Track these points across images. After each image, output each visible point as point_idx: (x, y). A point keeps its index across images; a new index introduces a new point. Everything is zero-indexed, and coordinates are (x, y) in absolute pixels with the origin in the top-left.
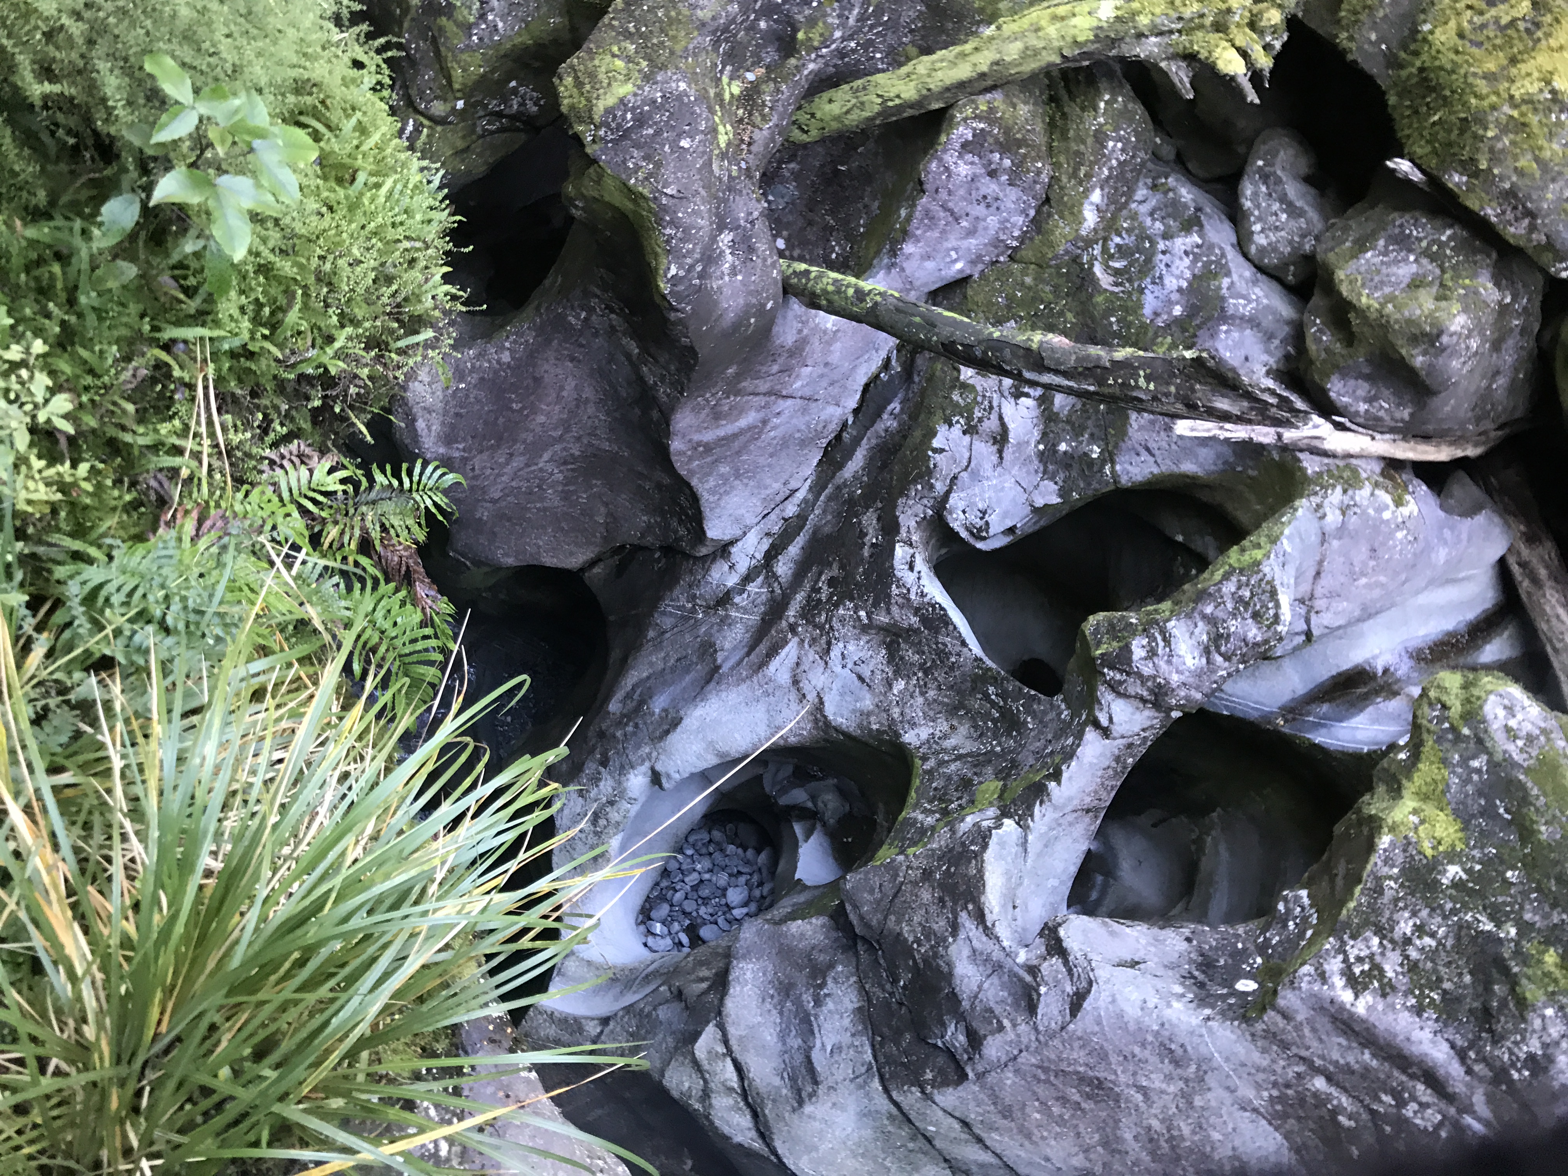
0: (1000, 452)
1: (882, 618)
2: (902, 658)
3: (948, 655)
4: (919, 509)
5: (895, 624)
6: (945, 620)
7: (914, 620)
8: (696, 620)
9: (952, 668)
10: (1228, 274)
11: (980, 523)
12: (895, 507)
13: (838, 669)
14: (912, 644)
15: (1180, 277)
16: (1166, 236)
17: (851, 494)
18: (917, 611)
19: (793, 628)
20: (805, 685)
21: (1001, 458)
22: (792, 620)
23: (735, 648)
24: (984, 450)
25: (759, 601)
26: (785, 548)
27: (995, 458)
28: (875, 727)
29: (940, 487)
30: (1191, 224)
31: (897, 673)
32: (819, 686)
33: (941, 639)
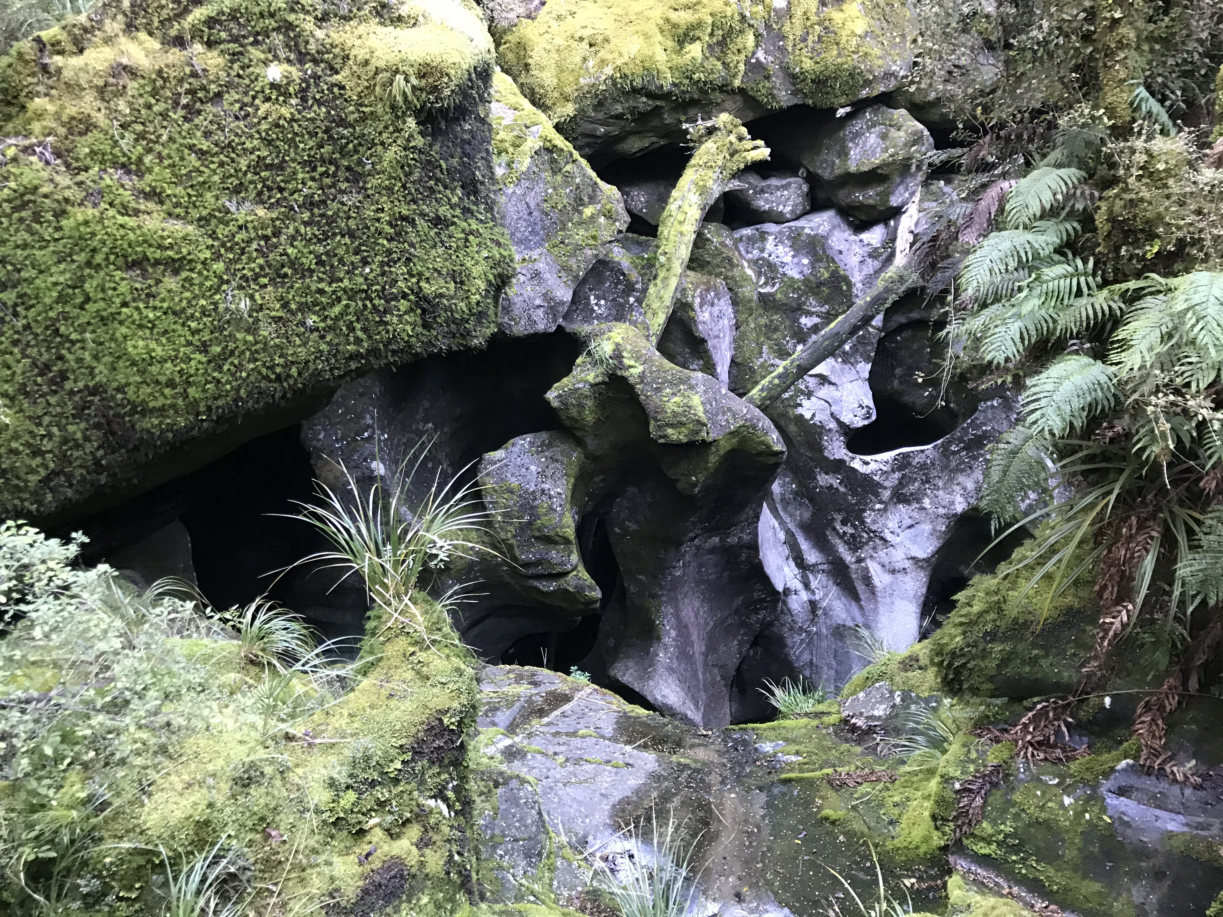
0: (831, 383)
1: (886, 494)
2: (912, 494)
3: (925, 463)
4: (837, 444)
5: (893, 487)
6: (906, 456)
7: (897, 475)
8: (816, 633)
9: (933, 464)
10: (803, 228)
11: (864, 411)
12: (827, 459)
13: (898, 539)
14: (907, 484)
15: (786, 253)
16: (762, 250)
17: (793, 492)
18: (893, 471)
19: (860, 560)
20: (899, 566)
21: (834, 384)
22: (854, 560)
23: (848, 611)
24: (825, 391)
25: (825, 583)
26: (800, 551)
27: (832, 388)
28: (944, 529)
29: (833, 425)
30: (763, 237)
31: (919, 501)
32: (903, 556)
33: (914, 463)
